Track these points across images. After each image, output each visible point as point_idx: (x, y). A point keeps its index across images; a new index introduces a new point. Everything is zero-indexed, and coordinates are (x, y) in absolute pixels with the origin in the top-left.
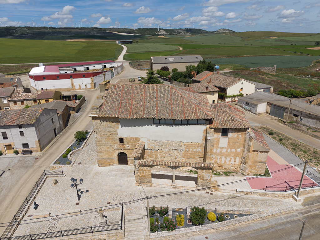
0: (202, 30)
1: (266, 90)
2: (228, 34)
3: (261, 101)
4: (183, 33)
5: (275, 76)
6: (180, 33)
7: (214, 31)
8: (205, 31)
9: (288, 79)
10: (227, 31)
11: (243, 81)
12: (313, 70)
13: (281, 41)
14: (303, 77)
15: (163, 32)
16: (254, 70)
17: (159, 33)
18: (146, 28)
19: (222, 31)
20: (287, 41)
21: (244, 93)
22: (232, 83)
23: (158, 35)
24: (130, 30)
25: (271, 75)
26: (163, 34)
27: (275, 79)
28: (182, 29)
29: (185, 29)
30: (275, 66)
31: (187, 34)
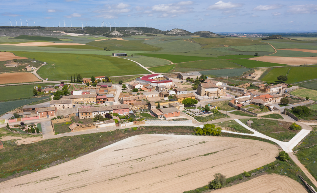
0: (154, 29)
1: (225, 84)
2: (188, 41)
3: (224, 87)
4: (138, 34)
5: (228, 80)
6: (134, 33)
7: (168, 31)
8: (158, 30)
9: (232, 81)
10: (181, 32)
11: (219, 82)
12: (242, 77)
13: (232, 50)
14: (237, 80)
15: (117, 33)
16: (220, 78)
17: (113, 34)
18: (94, 27)
19: (176, 31)
20: (236, 51)
21: (220, 85)
22: (217, 83)
23: (112, 36)
24: (78, 30)
25: (226, 80)
26: (118, 35)
27: (227, 81)
28: (133, 28)
29: (136, 27)
30: (227, 76)
31: (141, 35)
